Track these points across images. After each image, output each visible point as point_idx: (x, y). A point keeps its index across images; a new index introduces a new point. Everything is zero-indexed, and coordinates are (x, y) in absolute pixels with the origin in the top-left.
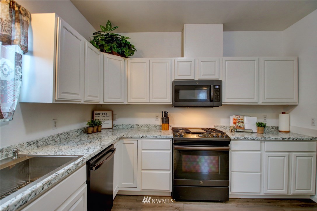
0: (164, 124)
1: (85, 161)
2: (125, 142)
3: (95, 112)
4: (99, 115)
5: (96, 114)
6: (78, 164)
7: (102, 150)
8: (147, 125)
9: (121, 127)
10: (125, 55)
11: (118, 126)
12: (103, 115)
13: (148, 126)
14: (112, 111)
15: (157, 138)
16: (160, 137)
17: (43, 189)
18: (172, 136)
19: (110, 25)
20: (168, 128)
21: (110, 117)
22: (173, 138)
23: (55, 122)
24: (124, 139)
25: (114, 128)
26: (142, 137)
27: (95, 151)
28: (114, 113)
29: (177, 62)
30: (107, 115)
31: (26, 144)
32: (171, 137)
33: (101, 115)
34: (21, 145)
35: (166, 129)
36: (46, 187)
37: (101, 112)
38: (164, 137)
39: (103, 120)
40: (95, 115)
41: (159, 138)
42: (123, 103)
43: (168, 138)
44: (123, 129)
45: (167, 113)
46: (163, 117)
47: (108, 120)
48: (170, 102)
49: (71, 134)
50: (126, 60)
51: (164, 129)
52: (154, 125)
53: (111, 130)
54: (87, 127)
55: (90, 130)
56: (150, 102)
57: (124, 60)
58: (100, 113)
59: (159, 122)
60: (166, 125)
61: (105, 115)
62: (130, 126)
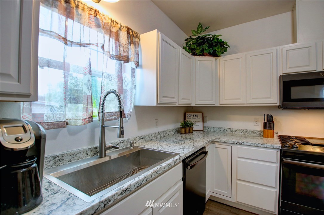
0: (266, 130)
1: (182, 159)
2: (217, 146)
3: (187, 114)
4: (190, 117)
5: (188, 116)
6: (176, 161)
7: (195, 151)
8: (243, 131)
9: (212, 130)
10: (217, 54)
11: (209, 129)
12: (194, 117)
13: (244, 131)
14: (203, 114)
15: (257, 146)
16: (262, 146)
17: (151, 177)
18: (280, 145)
19: (202, 27)
20: (273, 135)
21: (201, 120)
22: (281, 148)
23: (157, 122)
24: (216, 143)
25: (204, 130)
26: (237, 143)
27: (189, 151)
28: (205, 115)
29: (287, 50)
30: (198, 117)
31: (138, 138)
32: (279, 147)
33: (192, 117)
34: (135, 139)
35: (269, 137)
36: (153, 176)
37: (192, 114)
38: (268, 147)
39: (194, 121)
40: (187, 117)
41: (260, 147)
42: (214, 105)
43: (273, 148)
44: (214, 132)
45: (272, 116)
46: (266, 121)
47: (199, 121)
48: (276, 102)
49: (168, 133)
50: (217, 59)
51: (266, 136)
52: (252, 131)
53: (202, 132)
54: (181, 128)
55: (183, 130)
56: (247, 103)
57: (216, 60)
58: (191, 115)
59: (259, 127)
60: (270, 131)
61: (196, 117)
62: (222, 130)
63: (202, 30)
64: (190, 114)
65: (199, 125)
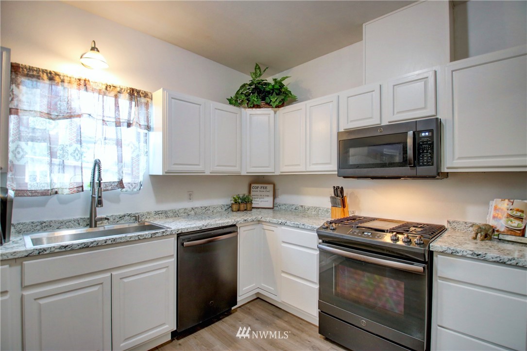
0: (334, 208)
3: (252, 185)
4: (256, 190)
5: (254, 187)
8: (316, 208)
9: (284, 207)
11: (280, 206)
12: (262, 190)
13: (318, 209)
14: (274, 185)
19: (259, 68)
21: (271, 193)
25: (275, 208)
28: (276, 188)
29: (348, 97)
30: (267, 190)
33: (259, 189)
37: (260, 185)
39: (261, 196)
40: (252, 190)
42: (274, 173)
44: (286, 210)
47: (268, 196)
51: (334, 217)
53: (271, 211)
57: (275, 112)
58: (258, 187)
60: (337, 209)
61: (265, 190)
62: (294, 207)
63: (261, 72)
64: (257, 185)
65: (268, 201)
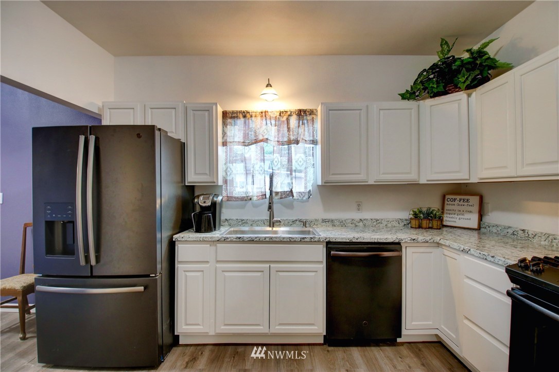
3: (447, 197)
4: (453, 203)
5: (448, 200)
9: (494, 230)
11: (489, 227)
12: (462, 203)
14: (482, 197)
21: (476, 208)
25: (483, 230)
28: (485, 201)
30: (469, 204)
33: (457, 202)
37: (458, 197)
39: (460, 211)
40: (446, 202)
42: (468, 180)
44: (498, 234)
47: (470, 212)
50: (473, 94)
54: (411, 218)
55: (414, 222)
57: (470, 95)
58: (455, 199)
61: (466, 204)
63: (449, 47)
64: (453, 197)
65: (470, 219)
